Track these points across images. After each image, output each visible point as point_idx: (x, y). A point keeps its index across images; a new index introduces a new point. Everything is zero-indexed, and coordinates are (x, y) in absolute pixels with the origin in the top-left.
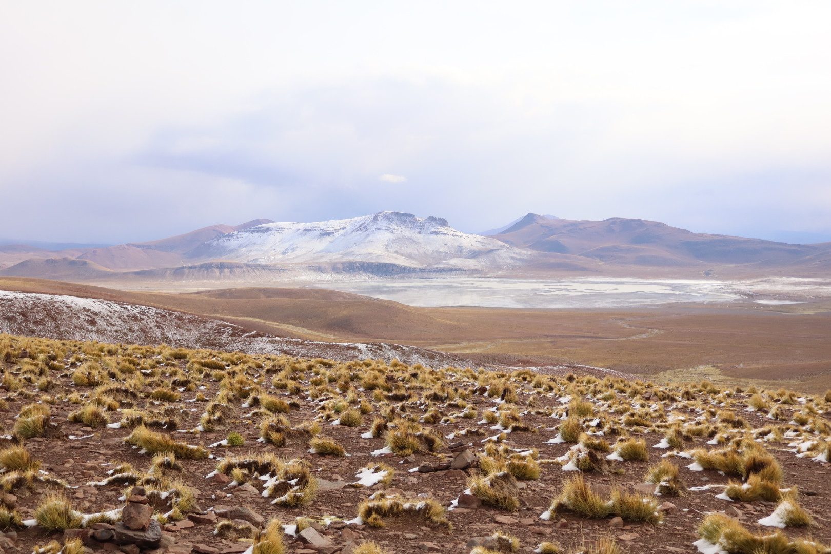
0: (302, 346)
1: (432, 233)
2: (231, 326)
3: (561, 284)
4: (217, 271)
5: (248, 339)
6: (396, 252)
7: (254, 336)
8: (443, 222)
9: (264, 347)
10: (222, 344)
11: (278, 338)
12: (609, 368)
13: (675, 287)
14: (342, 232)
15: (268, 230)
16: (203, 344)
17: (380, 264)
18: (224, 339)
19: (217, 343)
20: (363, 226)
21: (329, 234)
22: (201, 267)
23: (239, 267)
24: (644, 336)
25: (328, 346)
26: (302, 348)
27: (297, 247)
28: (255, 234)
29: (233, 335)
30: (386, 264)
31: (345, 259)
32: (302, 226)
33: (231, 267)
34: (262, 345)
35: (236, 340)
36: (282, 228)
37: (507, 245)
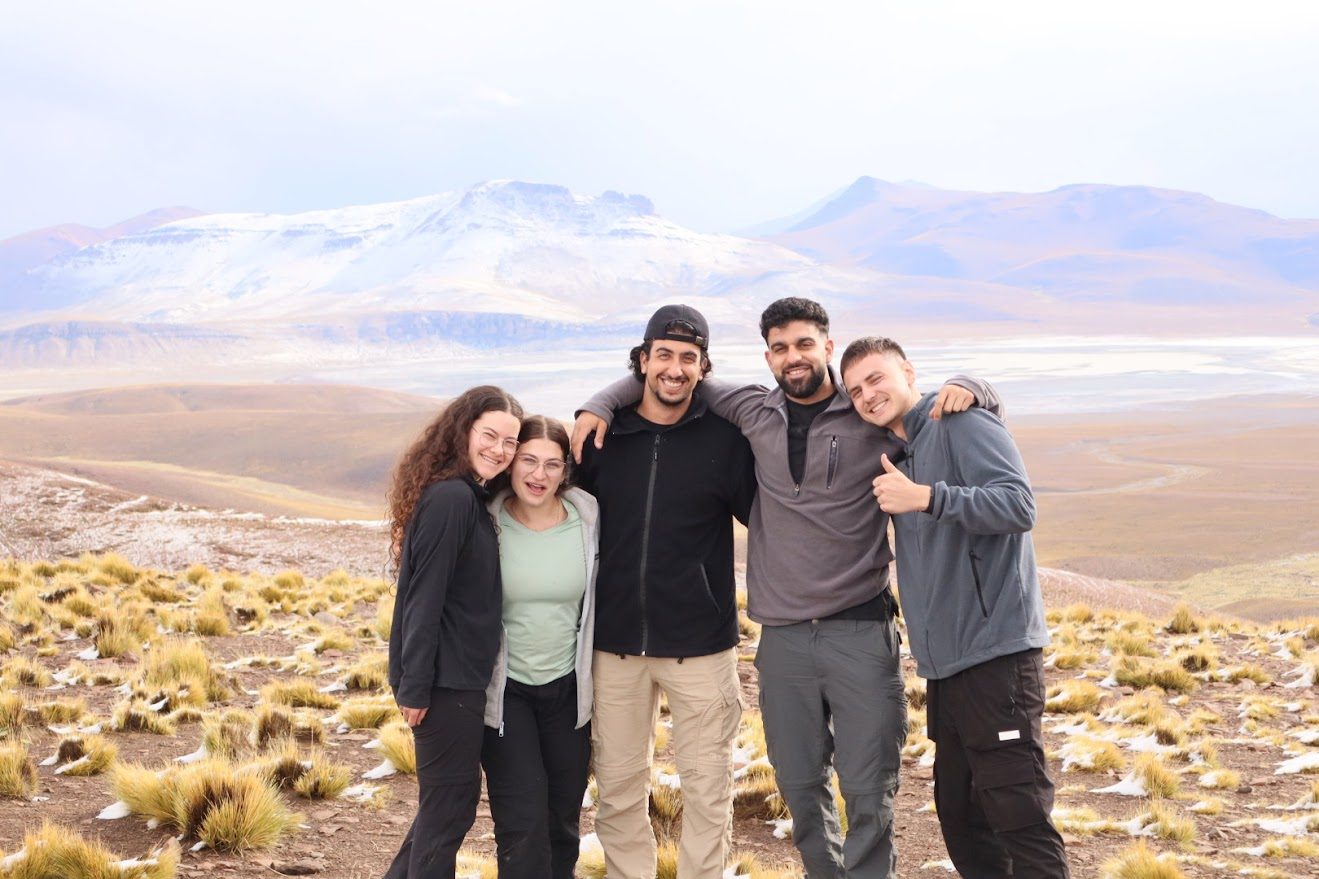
0: (267, 532)
1: (614, 233)
2: (82, 486)
3: (946, 356)
4: (62, 346)
5: (125, 516)
6: (523, 285)
7: (140, 509)
8: (642, 205)
9: (169, 536)
10: (58, 533)
11: (203, 514)
12: (1067, 566)
13: (1231, 357)
14: (382, 235)
15: (191, 235)
16: (10, 532)
17: (481, 316)
18: (64, 518)
19: (45, 530)
20: (436, 220)
21: (350, 242)
22: (20, 334)
23: (118, 331)
24: (1157, 482)
25: (334, 530)
26: (266, 538)
27: (268, 278)
28: (157, 247)
29: (85, 508)
30: (497, 315)
31: (394, 306)
32: (279, 222)
33: (99, 333)
34: (161, 532)
35: (94, 520)
36: (226, 230)
37: (807, 260)
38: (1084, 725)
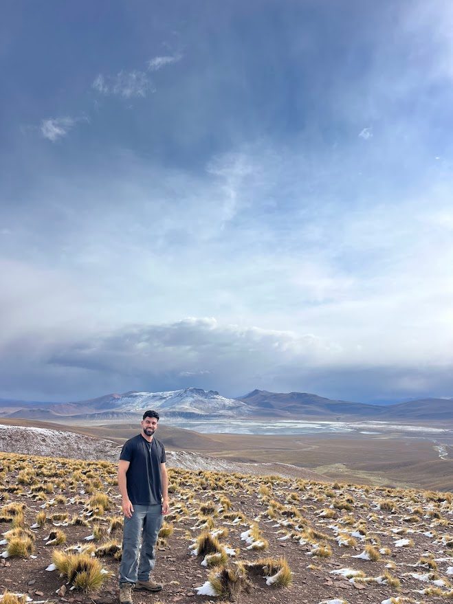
1: (211, 398)
4: (111, 416)
6: (195, 407)
8: (217, 393)
14: (170, 397)
15: (136, 396)
17: (187, 413)
20: (180, 395)
21: (164, 398)
22: (104, 413)
23: (122, 414)
24: (310, 448)
27: (149, 404)
28: (130, 398)
30: (190, 413)
31: (171, 410)
32: (152, 394)
33: (118, 414)
36: (142, 395)
37: (246, 404)
38: (337, 527)
